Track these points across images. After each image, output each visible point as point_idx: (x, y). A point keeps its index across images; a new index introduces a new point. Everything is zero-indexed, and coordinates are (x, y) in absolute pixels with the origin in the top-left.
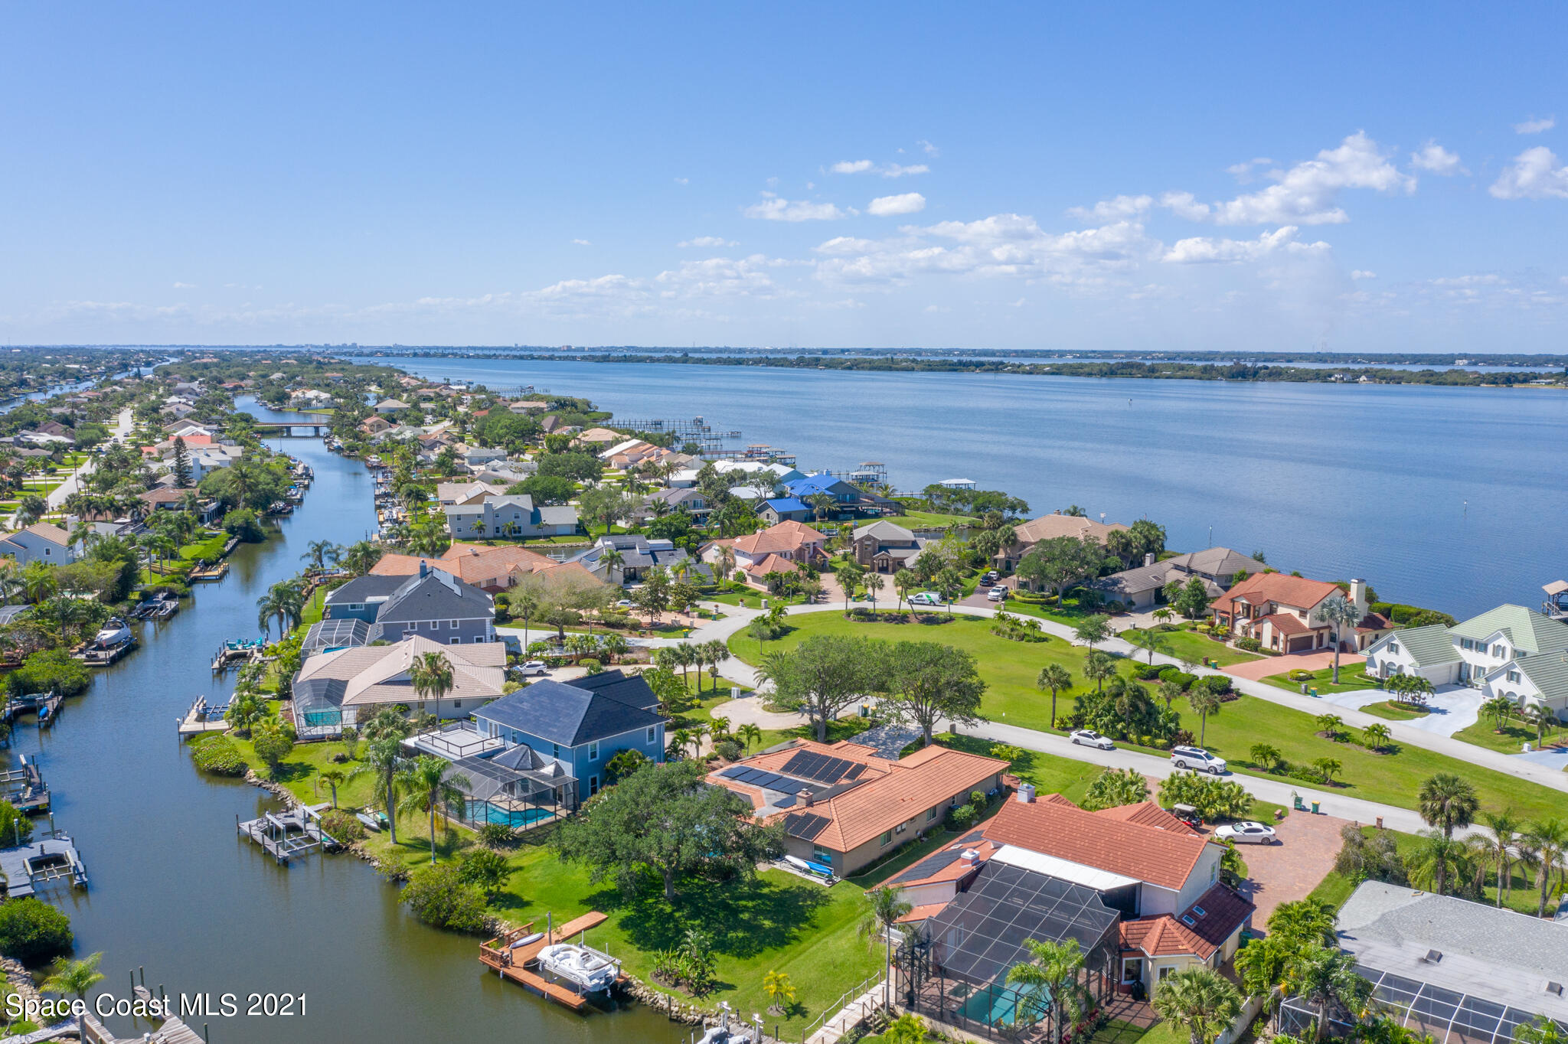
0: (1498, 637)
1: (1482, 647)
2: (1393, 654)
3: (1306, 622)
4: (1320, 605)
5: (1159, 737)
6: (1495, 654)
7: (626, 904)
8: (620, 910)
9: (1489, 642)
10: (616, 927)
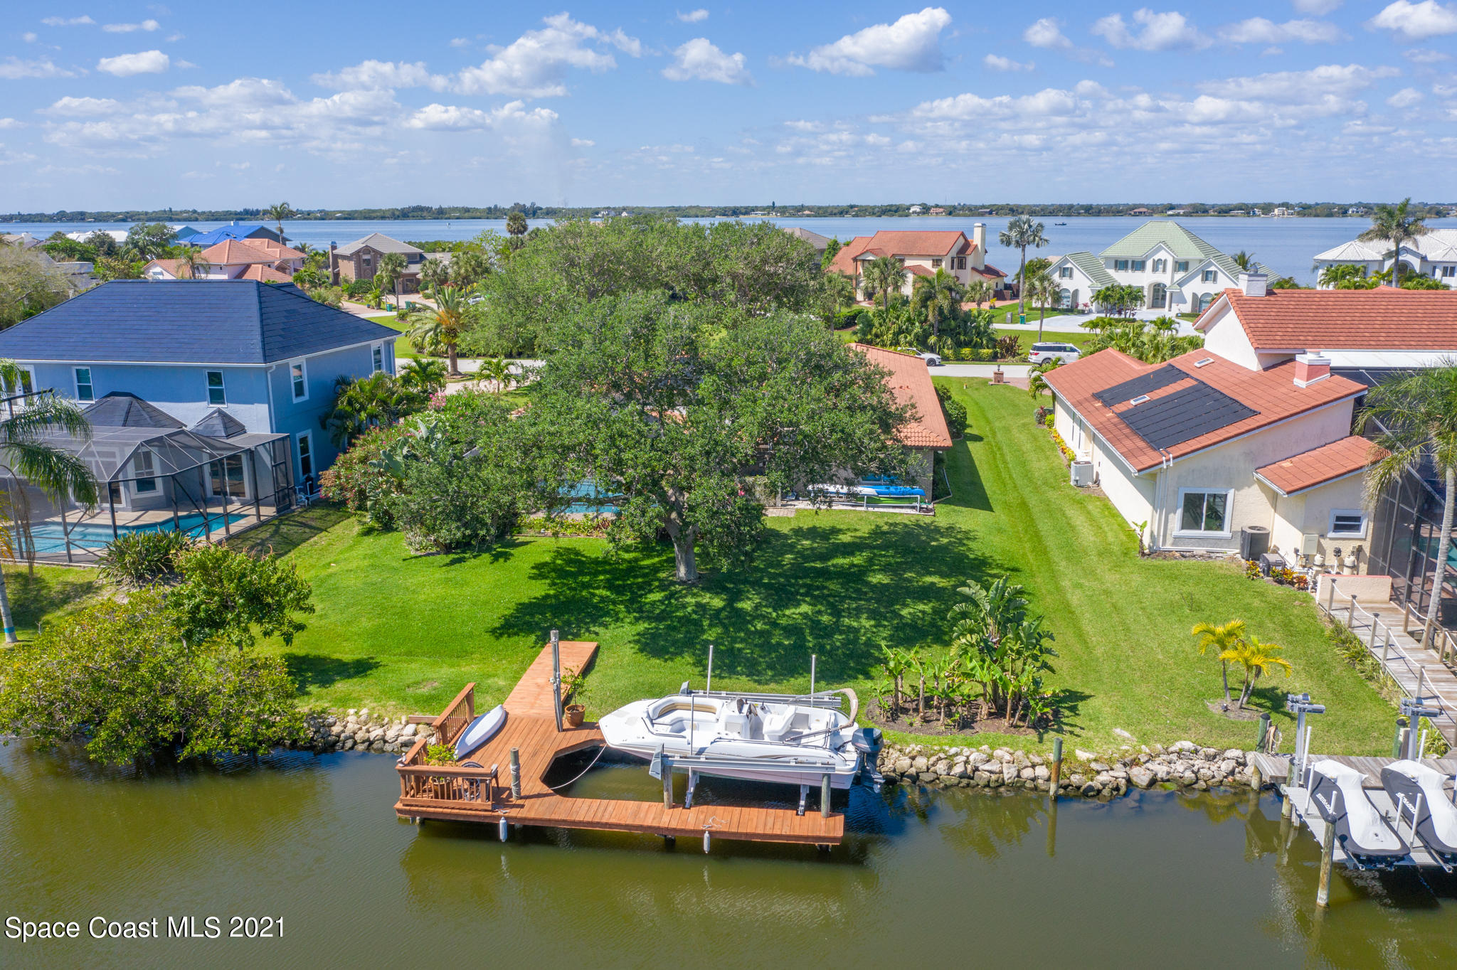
0: (1158, 250)
1: (1139, 265)
2: (1066, 279)
4: (954, 253)
5: (982, 346)
6: (1155, 269)
7: (607, 614)
8: (606, 626)
9: (1147, 257)
10: (641, 658)
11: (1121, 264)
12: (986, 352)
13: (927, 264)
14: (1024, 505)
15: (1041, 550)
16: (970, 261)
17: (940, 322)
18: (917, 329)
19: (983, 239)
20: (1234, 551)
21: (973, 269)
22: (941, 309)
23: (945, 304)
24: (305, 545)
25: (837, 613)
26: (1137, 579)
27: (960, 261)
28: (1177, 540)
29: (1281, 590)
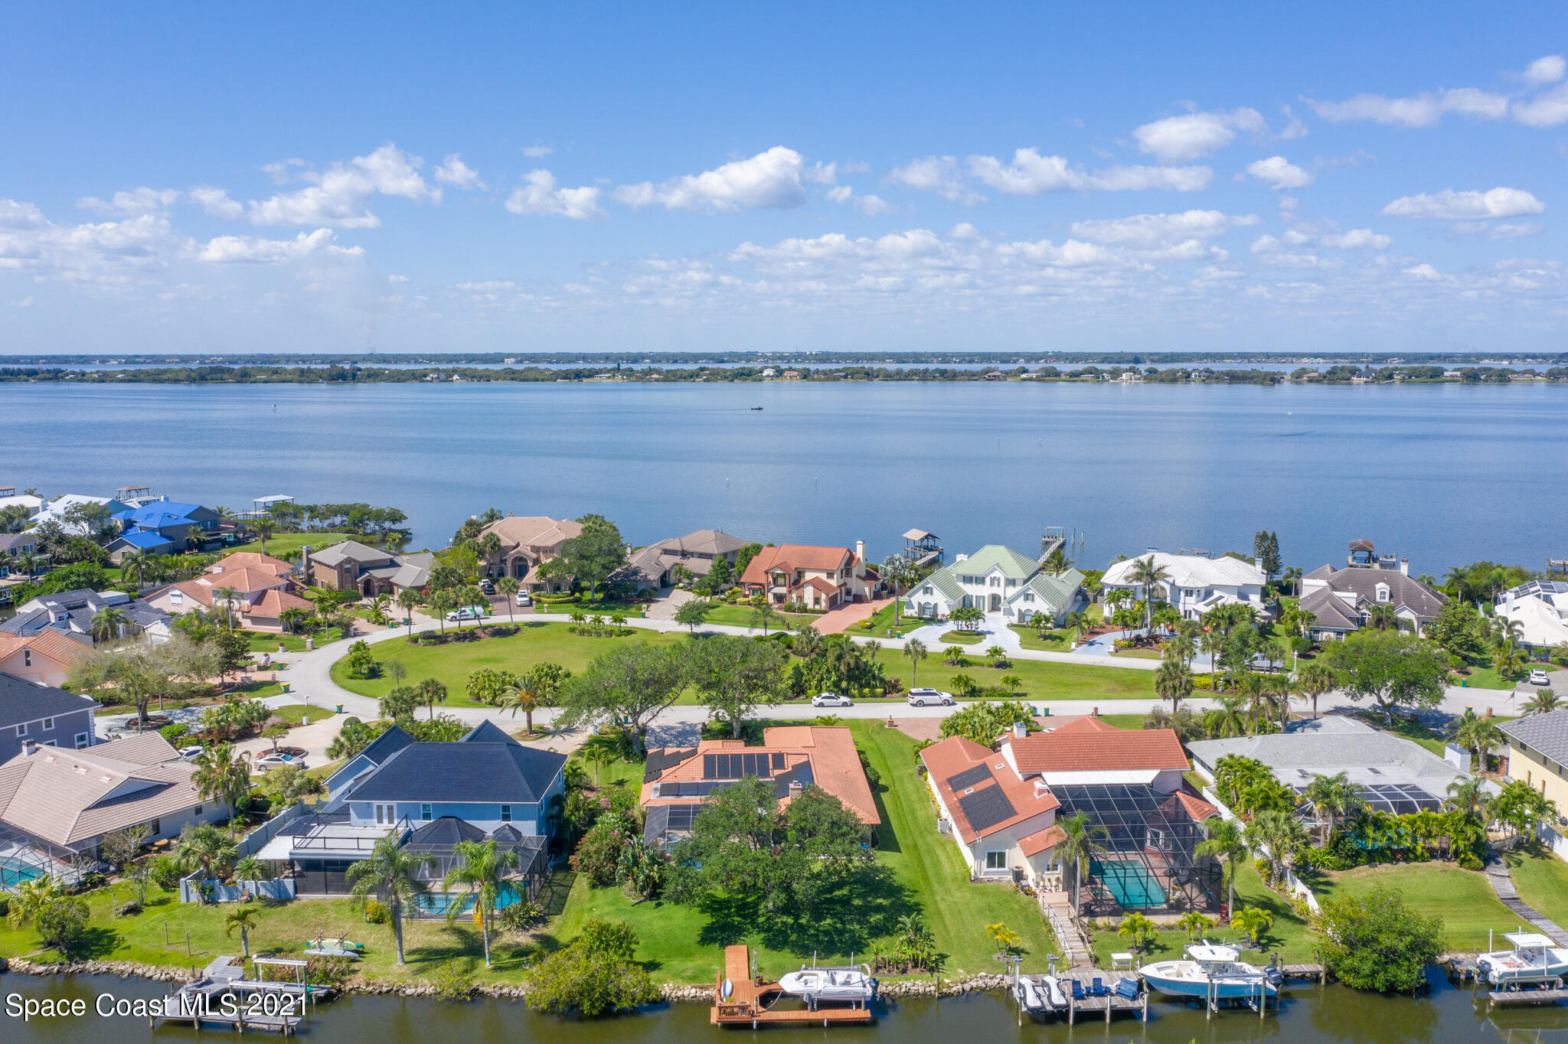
0: (995, 570)
1: (980, 580)
2: (928, 595)
3: (834, 582)
4: (842, 566)
5: (876, 687)
6: (992, 584)
9: (987, 575)
11: (968, 579)
12: (879, 691)
13: (823, 576)
14: (916, 845)
15: (926, 878)
16: (855, 571)
17: (848, 671)
20: (1010, 877)
21: (858, 576)
22: (849, 664)
23: (852, 662)
24: (569, 897)
25: (843, 923)
26: (968, 895)
27: (847, 570)
28: (986, 873)
29: (1026, 898)
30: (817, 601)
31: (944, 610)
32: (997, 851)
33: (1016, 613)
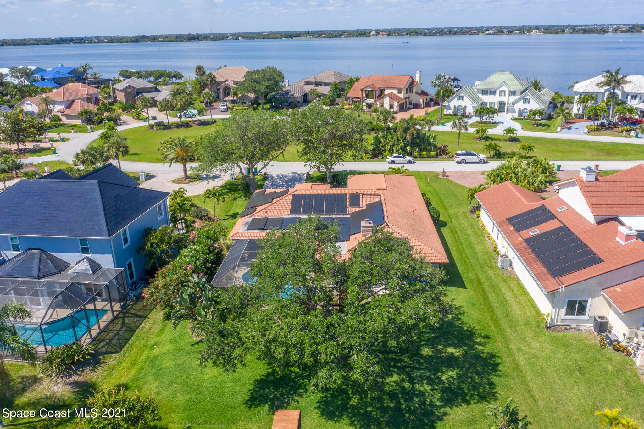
0: (502, 86)
1: (493, 93)
2: (461, 101)
3: (402, 96)
4: (407, 86)
5: (431, 151)
6: (500, 95)
7: (300, 387)
8: (300, 395)
9: (497, 89)
10: (323, 420)
11: (484, 92)
12: (433, 153)
13: (396, 92)
14: (478, 280)
15: (495, 320)
16: (415, 90)
17: (412, 140)
18: (402, 144)
19: (420, 79)
20: (590, 326)
21: (416, 93)
22: (413, 135)
24: (138, 330)
25: (411, 381)
26: (549, 347)
27: (410, 89)
28: (563, 320)
29: (618, 357)
30: (391, 107)
31: (470, 110)
32: (578, 299)
33: (517, 111)
